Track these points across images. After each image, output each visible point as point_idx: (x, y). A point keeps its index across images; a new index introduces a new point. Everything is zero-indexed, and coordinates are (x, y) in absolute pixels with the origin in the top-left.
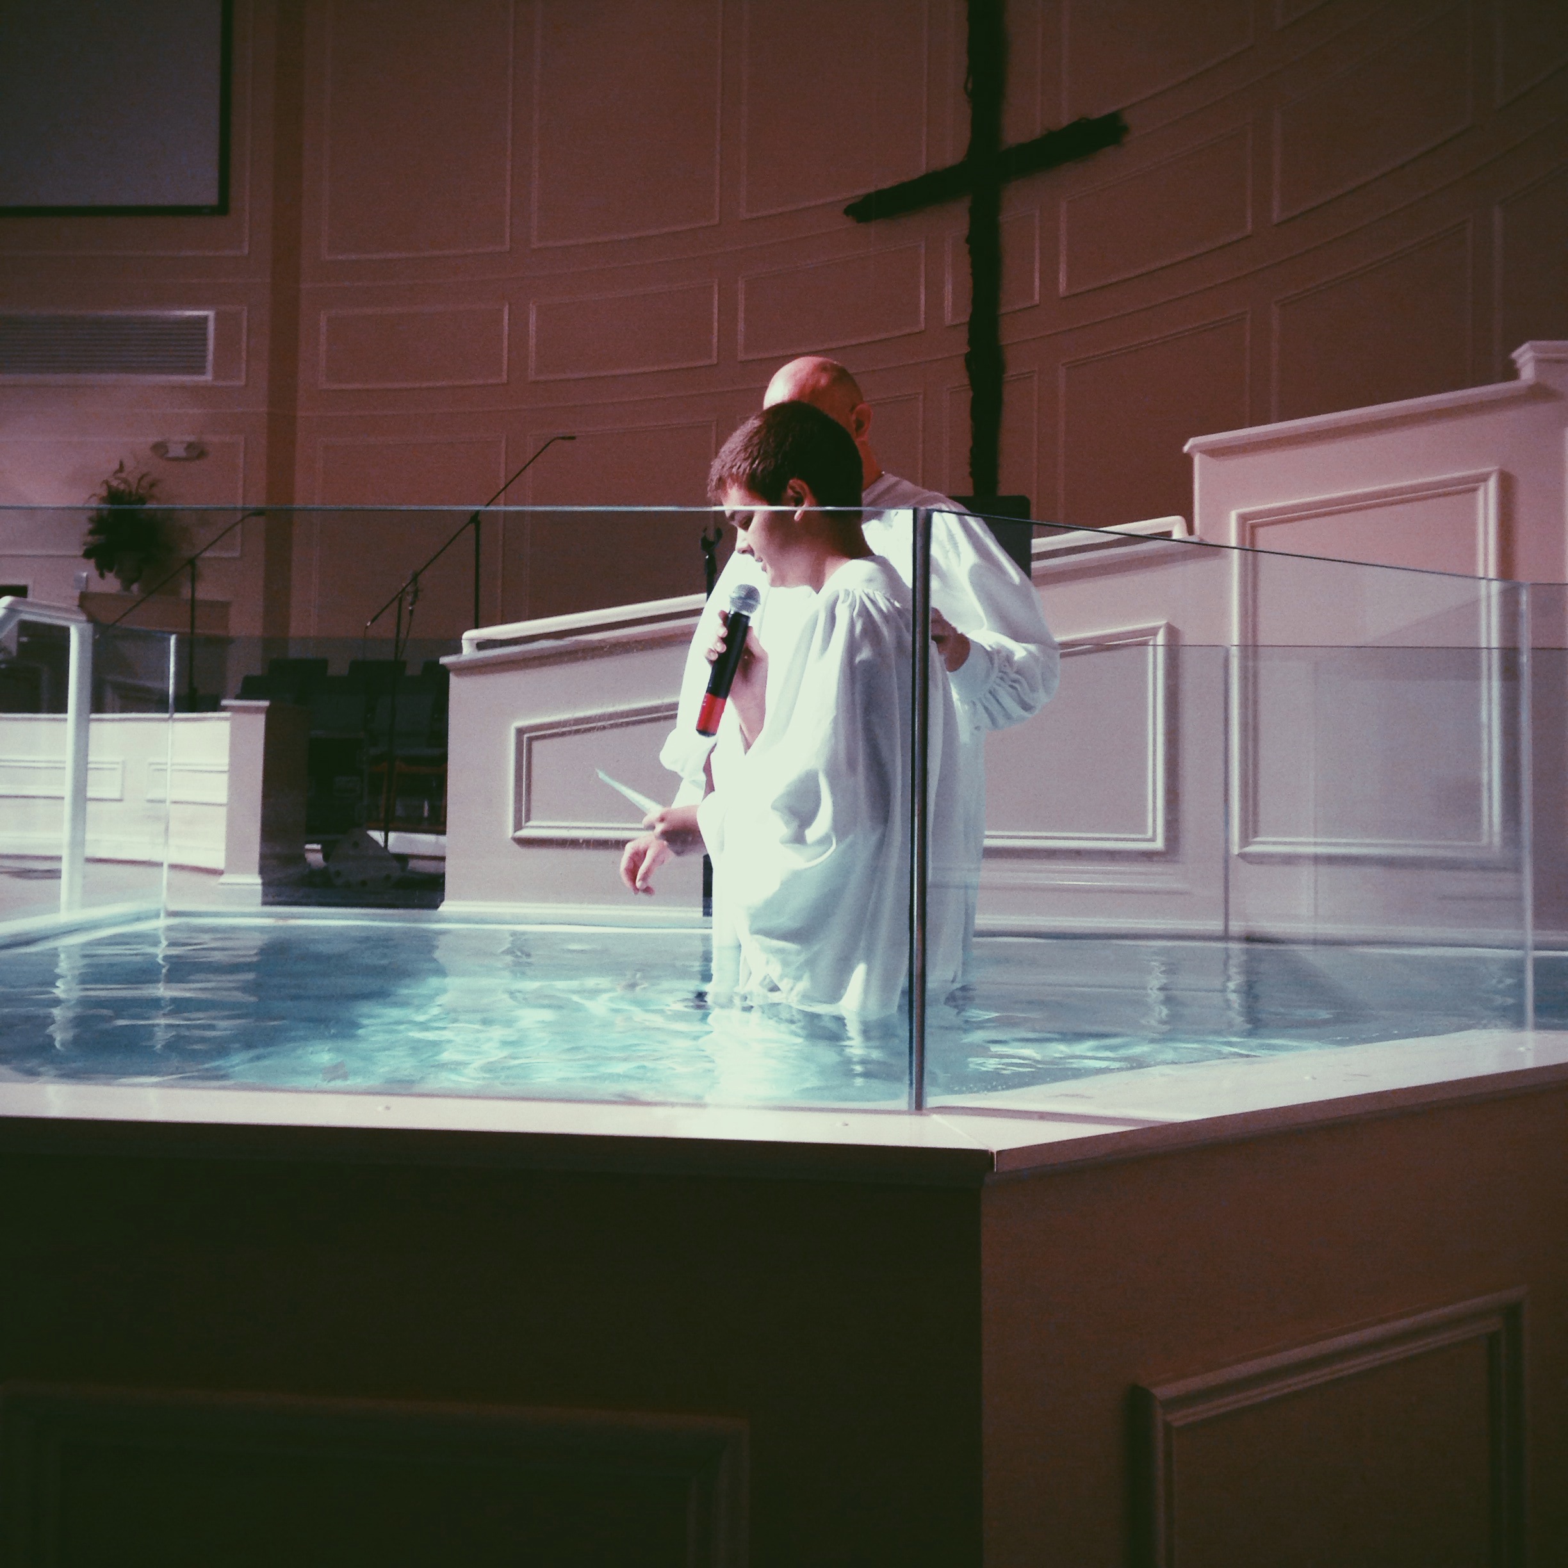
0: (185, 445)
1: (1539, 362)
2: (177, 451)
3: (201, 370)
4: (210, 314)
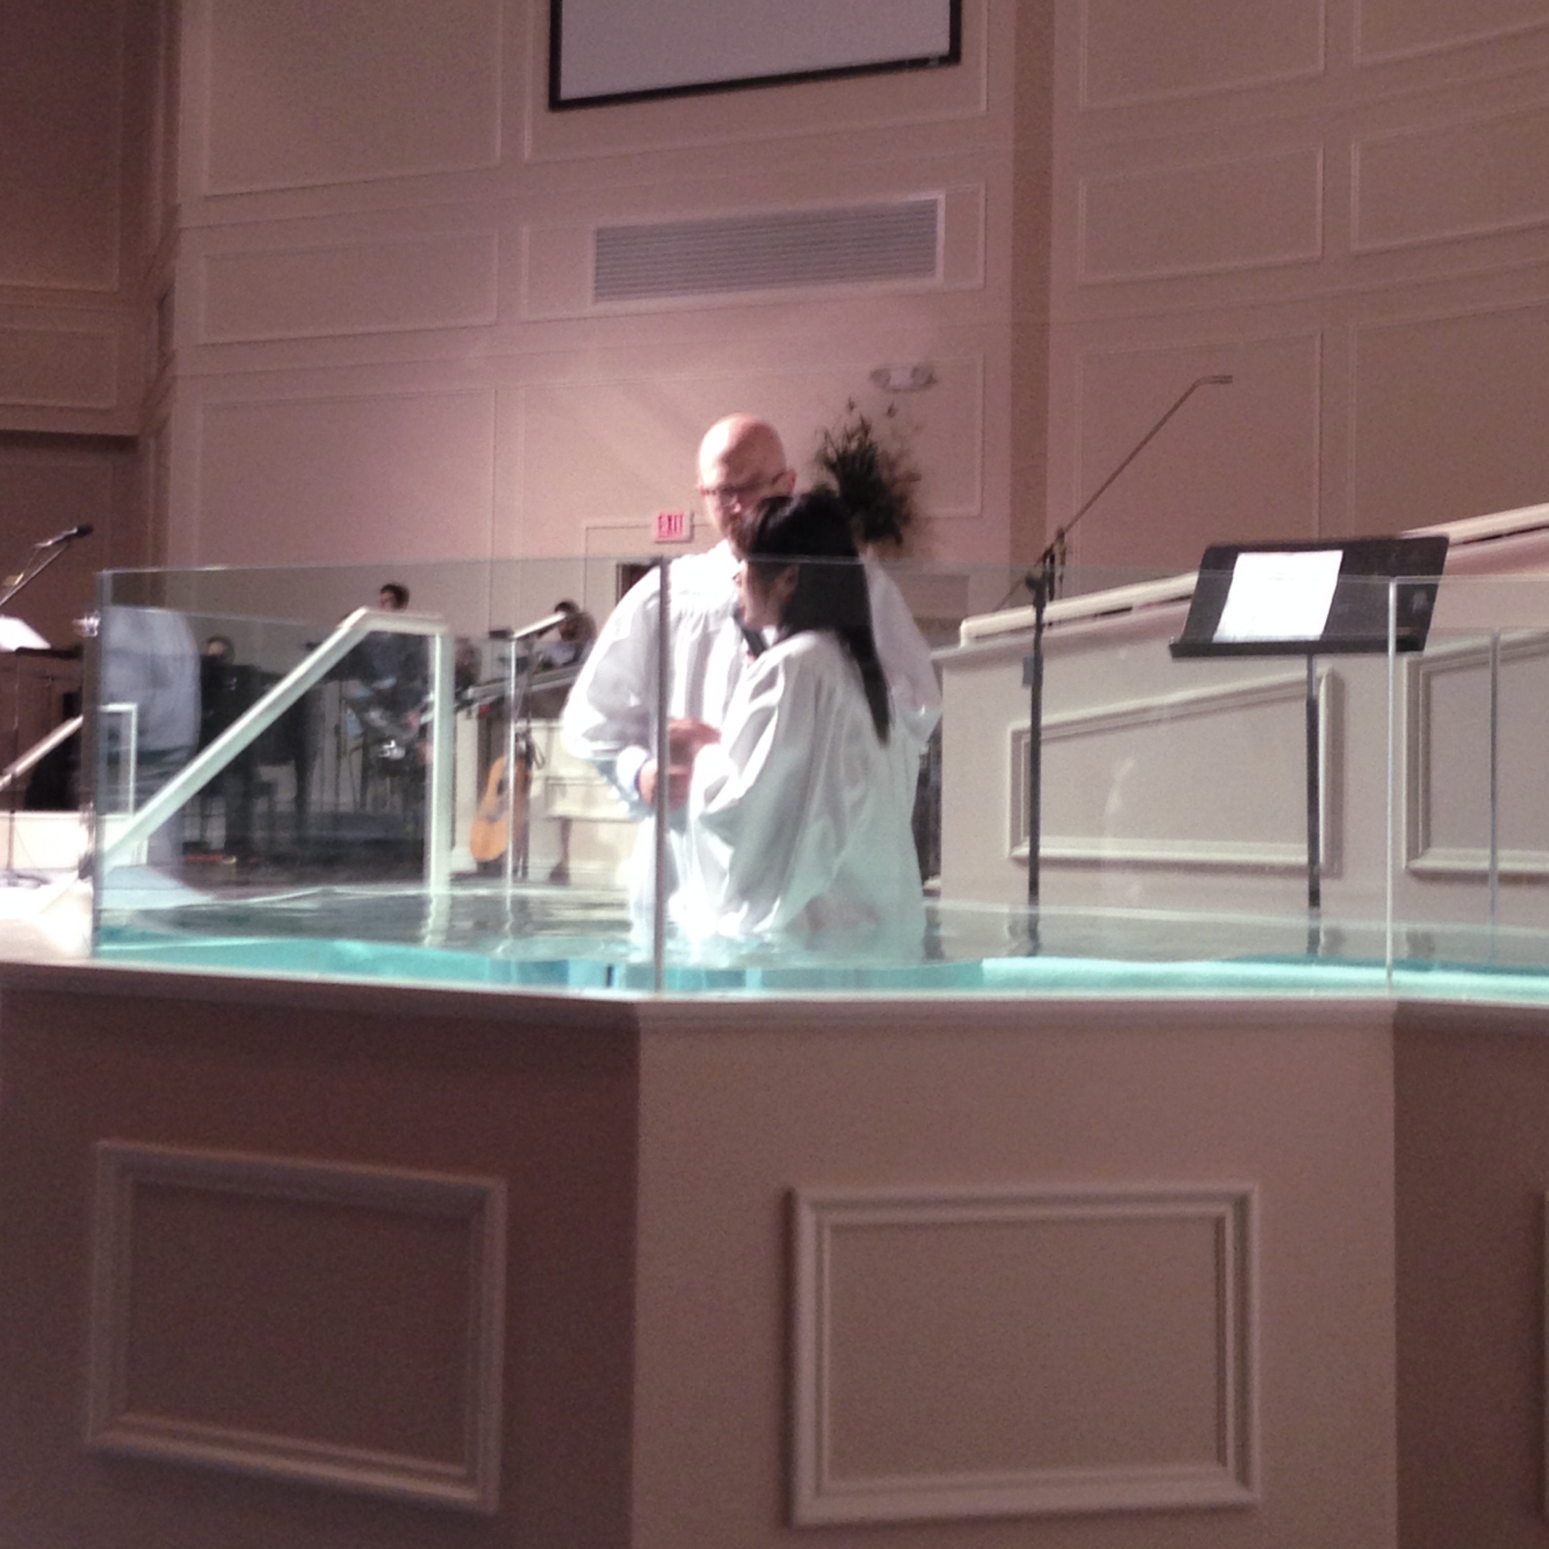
0: (910, 370)
2: (900, 378)
3: (929, 272)
4: (940, 196)
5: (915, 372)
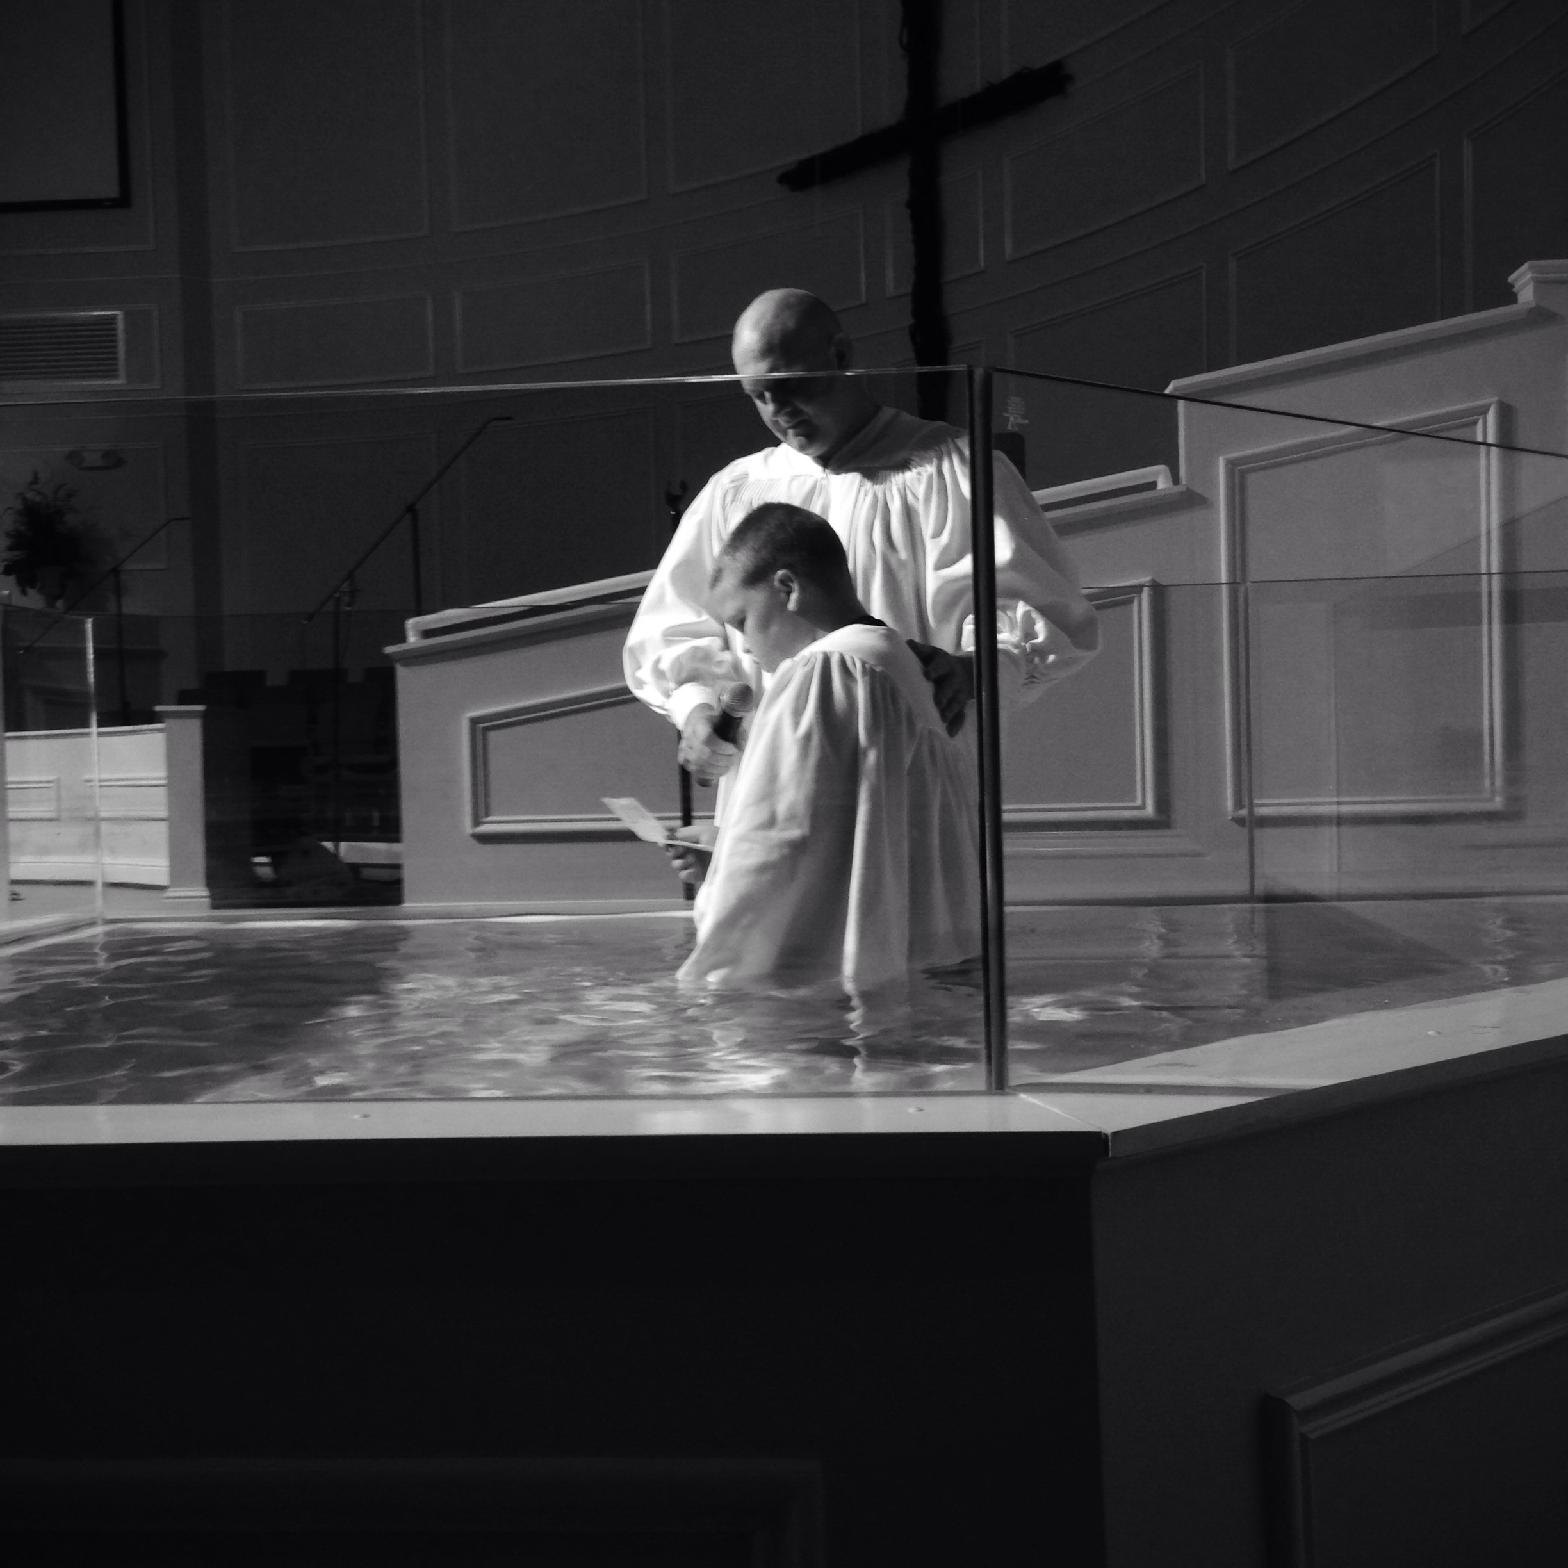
1: (1539, 283)
4: (118, 313)
5: (106, 455)
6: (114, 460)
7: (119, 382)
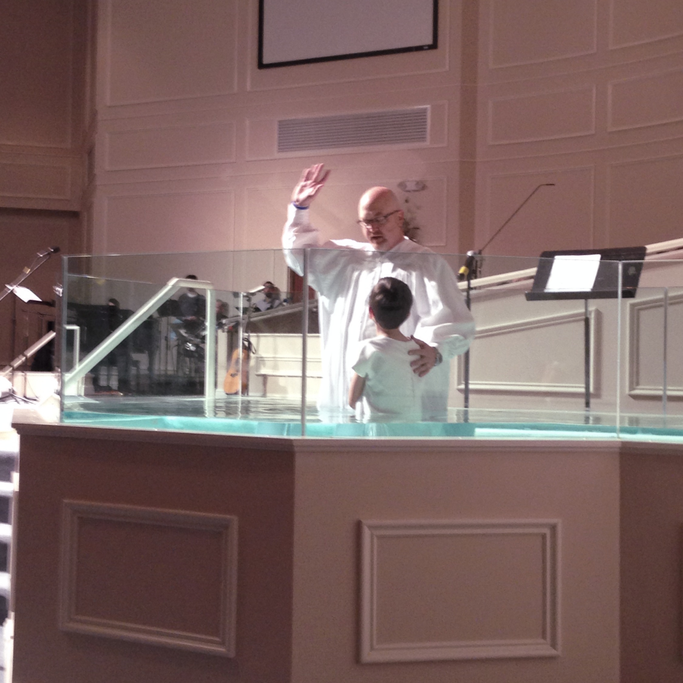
0: (415, 183)
2: (411, 186)
3: (423, 139)
4: (428, 106)
5: (418, 183)
6: (422, 187)
7: (427, 143)
